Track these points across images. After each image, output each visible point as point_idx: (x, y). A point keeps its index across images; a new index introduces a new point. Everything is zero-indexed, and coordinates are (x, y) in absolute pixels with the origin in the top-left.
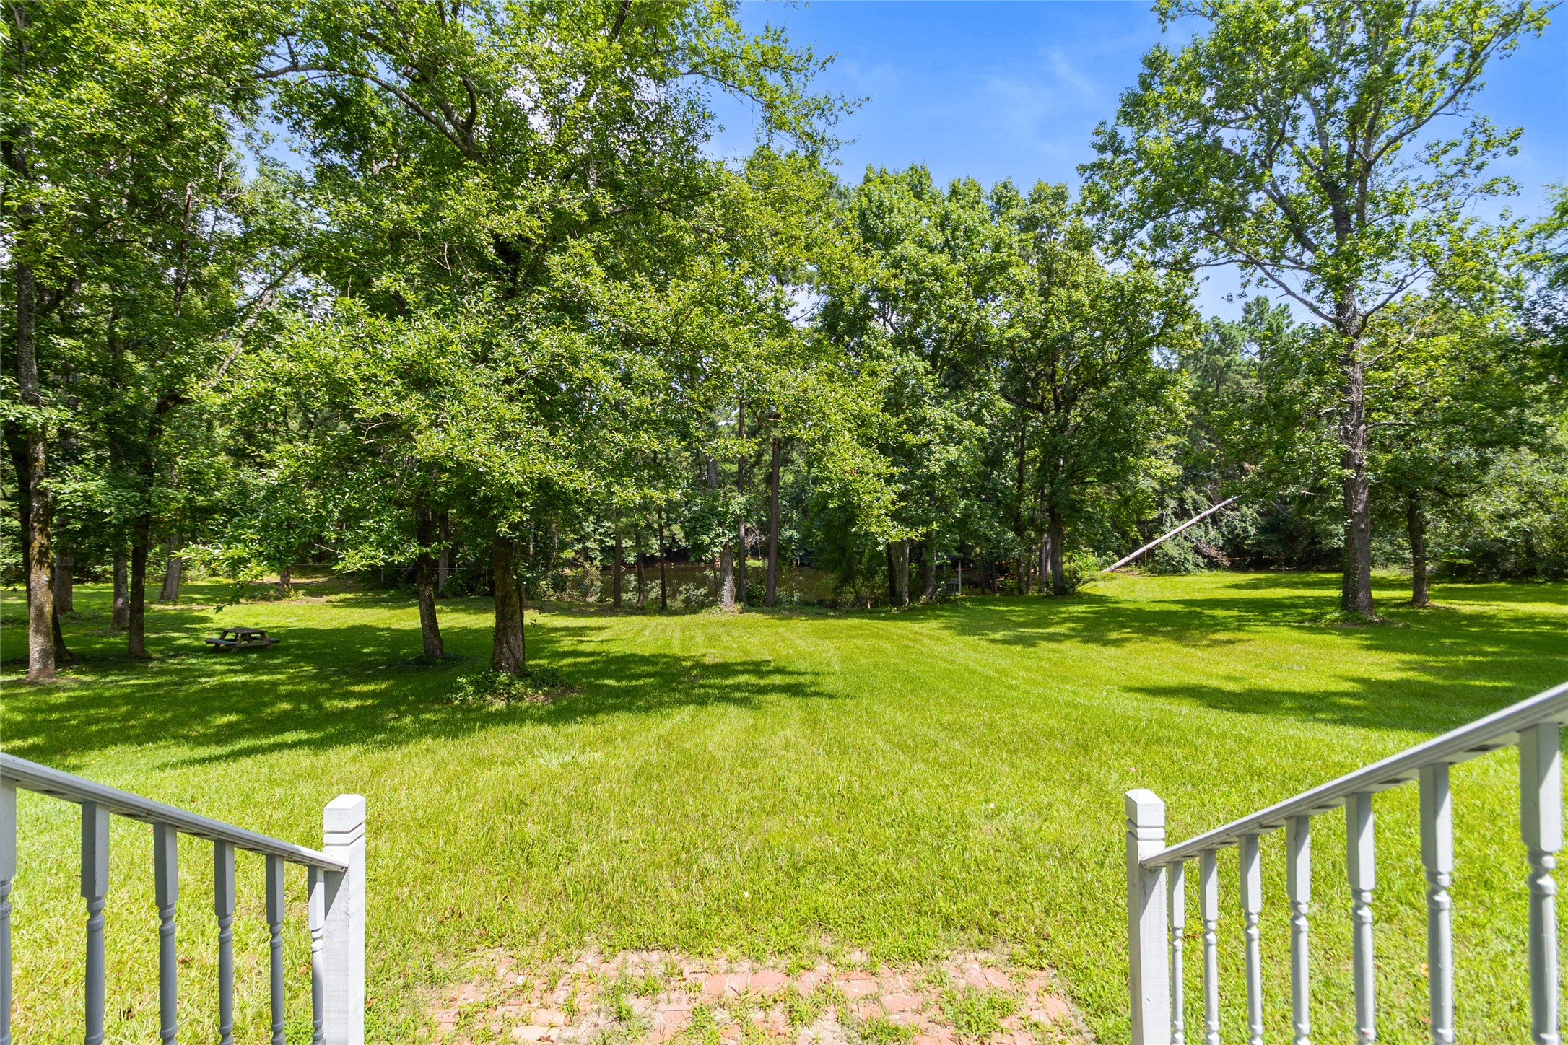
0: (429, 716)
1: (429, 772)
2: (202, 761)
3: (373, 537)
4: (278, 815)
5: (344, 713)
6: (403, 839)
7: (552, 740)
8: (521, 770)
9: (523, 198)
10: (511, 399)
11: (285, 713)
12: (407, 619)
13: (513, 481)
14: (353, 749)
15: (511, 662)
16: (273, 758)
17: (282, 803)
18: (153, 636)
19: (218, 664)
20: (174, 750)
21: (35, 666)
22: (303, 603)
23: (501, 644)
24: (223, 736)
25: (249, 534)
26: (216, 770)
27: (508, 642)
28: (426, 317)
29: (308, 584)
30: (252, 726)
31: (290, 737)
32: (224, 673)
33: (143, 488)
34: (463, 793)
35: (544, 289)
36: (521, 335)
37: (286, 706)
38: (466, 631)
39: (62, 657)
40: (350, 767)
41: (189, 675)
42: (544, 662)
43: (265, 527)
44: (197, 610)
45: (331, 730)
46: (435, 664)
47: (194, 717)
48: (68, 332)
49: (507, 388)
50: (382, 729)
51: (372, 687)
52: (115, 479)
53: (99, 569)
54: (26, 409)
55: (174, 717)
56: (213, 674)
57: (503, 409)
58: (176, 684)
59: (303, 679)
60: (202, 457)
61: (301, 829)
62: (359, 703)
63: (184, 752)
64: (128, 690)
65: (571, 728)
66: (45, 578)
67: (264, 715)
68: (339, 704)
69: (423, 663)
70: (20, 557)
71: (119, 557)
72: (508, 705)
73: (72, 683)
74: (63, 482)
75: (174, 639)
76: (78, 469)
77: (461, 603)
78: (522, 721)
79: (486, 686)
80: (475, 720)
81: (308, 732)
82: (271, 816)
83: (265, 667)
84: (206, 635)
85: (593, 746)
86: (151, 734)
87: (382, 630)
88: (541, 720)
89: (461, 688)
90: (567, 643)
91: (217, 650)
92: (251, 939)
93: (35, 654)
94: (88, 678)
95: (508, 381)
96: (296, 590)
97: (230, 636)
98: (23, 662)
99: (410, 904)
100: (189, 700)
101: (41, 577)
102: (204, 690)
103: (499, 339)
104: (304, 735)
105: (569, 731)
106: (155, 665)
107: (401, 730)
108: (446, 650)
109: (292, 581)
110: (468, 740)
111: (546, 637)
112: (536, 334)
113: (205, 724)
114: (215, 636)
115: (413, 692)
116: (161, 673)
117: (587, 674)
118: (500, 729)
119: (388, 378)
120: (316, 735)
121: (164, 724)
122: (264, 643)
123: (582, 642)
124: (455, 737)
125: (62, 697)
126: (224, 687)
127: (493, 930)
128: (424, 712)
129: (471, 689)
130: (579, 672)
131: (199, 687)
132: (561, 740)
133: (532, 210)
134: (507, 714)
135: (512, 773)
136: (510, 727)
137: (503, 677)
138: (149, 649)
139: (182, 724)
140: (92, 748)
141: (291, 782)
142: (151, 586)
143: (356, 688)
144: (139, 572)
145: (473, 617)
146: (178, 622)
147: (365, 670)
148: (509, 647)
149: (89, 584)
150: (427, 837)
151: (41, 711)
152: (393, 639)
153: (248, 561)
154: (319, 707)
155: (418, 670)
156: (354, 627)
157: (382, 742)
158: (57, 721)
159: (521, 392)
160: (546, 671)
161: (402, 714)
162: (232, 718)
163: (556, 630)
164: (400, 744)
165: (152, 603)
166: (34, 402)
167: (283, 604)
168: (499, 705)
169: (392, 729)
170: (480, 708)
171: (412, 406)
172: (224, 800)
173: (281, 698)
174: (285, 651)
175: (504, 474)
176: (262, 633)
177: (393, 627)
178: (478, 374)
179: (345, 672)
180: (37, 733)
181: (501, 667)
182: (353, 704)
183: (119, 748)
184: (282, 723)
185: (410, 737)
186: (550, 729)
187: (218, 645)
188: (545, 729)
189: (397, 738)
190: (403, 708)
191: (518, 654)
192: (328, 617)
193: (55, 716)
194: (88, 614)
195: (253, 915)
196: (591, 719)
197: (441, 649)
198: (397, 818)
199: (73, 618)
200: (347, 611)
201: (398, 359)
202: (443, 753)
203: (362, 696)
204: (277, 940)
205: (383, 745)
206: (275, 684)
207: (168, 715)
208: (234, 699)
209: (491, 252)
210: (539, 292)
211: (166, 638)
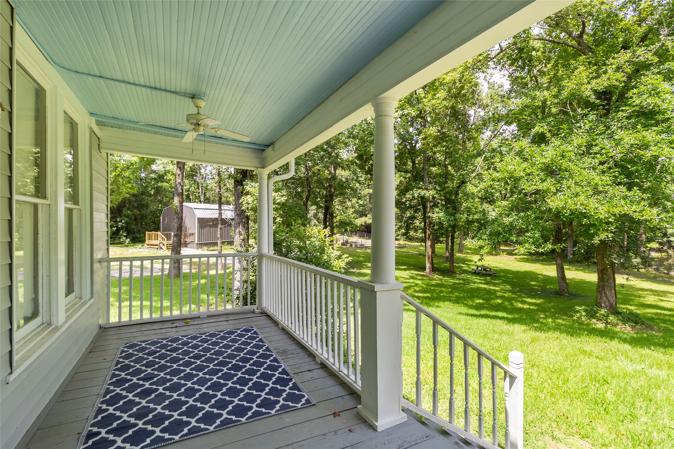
0: (560, 321)
1: (557, 349)
2: (472, 315)
3: (531, 240)
4: (496, 345)
5: (520, 310)
6: (543, 374)
7: (630, 354)
8: (607, 364)
9: (612, 64)
10: (603, 172)
11: (499, 304)
12: (551, 271)
13: (602, 216)
14: (524, 327)
15: (607, 304)
16: (494, 321)
17: (497, 341)
18: (457, 265)
19: (476, 279)
20: (463, 308)
21: (427, 270)
22: (506, 258)
23: (601, 294)
24: (479, 307)
25: (485, 237)
26: (475, 320)
27: (605, 293)
28: (556, 142)
29: (509, 250)
30: (487, 306)
31: (500, 314)
32: (478, 283)
33: (453, 215)
34: (573, 364)
35: (627, 108)
36: (611, 137)
37: (499, 301)
38: (582, 282)
39: (434, 269)
40: (522, 335)
41: (468, 282)
42: (632, 308)
43: (491, 234)
44: (469, 257)
45: (517, 316)
46: (564, 296)
47: (469, 298)
48: (434, 166)
49: (601, 167)
50: (537, 321)
51: (534, 301)
52: (447, 213)
53: (441, 239)
54: (425, 191)
55: (464, 296)
56: (475, 283)
57: (597, 179)
58: (463, 284)
59: (506, 291)
60: (471, 203)
61: (503, 354)
62: (528, 307)
63: (465, 310)
64: (451, 284)
65: (646, 351)
66: (430, 244)
67: (491, 303)
68: (520, 305)
69: (558, 294)
70: (423, 235)
71: (447, 237)
72: (606, 327)
73: (437, 278)
74: (433, 213)
75: (462, 267)
76: (437, 210)
77: (580, 266)
78: (612, 338)
79: (592, 314)
80: (585, 330)
81: (507, 314)
82: (493, 345)
83: (492, 283)
84: (472, 267)
85: (660, 366)
86: (457, 301)
87: (539, 274)
88: (625, 341)
89: (578, 311)
90: (651, 299)
91: (475, 273)
92: (487, 386)
93: (427, 267)
94: (440, 277)
95: (602, 163)
96: (503, 252)
97: (480, 269)
98: (424, 269)
99: (545, 402)
100: (467, 291)
101: (429, 243)
102: (472, 288)
103: (597, 142)
104: (505, 315)
105: (644, 352)
106: (458, 276)
107: (546, 325)
108: (569, 290)
109: (501, 248)
110: (579, 339)
111: (636, 293)
112: (620, 134)
113: (473, 301)
114: (475, 268)
115: (553, 307)
116: (459, 279)
117: (665, 321)
118: (598, 339)
119: (538, 173)
120: (510, 316)
121: (460, 298)
122: (491, 273)
123: (663, 300)
124: (572, 335)
125: (434, 282)
126: (478, 289)
127: (583, 432)
128: (557, 319)
129: (584, 314)
130: (659, 319)
131: (470, 286)
132: (636, 356)
133: (618, 69)
134: (603, 331)
135: (601, 364)
136: (604, 339)
137: (603, 311)
138: (456, 269)
139: (465, 300)
140: (441, 301)
141: (500, 334)
142: (456, 247)
143: (527, 300)
144: (453, 242)
145: (587, 274)
146: (464, 261)
147: (532, 293)
148: (606, 296)
149: (439, 244)
150: (554, 377)
151: (429, 285)
152: (544, 280)
153: (484, 247)
154: (512, 304)
155: (555, 297)
156: (526, 272)
157: (536, 327)
158: (433, 290)
159: (610, 168)
160: (632, 313)
161: (546, 317)
162: (481, 301)
163: (642, 290)
164: (545, 331)
165: (456, 252)
166: (427, 189)
167: (498, 257)
168: (600, 325)
169: (542, 323)
170: (588, 325)
171: (549, 184)
172: (478, 333)
173: (498, 297)
174: (498, 277)
175: (597, 213)
176: (490, 269)
177: (544, 274)
178: (584, 163)
179: (522, 292)
180: (428, 292)
181: (601, 306)
182: (526, 306)
183: (448, 303)
184: (497, 308)
185: (549, 329)
186: (630, 347)
187: (475, 271)
188: (627, 347)
189: (544, 328)
190: (547, 314)
191: (612, 301)
192: (515, 265)
193: (432, 288)
194: (439, 254)
195: (488, 378)
196: (662, 350)
197: (567, 289)
198: (541, 363)
199: (435, 256)
200: (523, 264)
201: (542, 163)
202: (565, 342)
203: (530, 304)
204: (494, 390)
205: (536, 329)
206: (496, 291)
207: (462, 295)
208: (482, 294)
209: (593, 99)
210: (622, 111)
211: (460, 266)
